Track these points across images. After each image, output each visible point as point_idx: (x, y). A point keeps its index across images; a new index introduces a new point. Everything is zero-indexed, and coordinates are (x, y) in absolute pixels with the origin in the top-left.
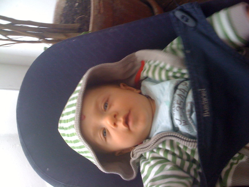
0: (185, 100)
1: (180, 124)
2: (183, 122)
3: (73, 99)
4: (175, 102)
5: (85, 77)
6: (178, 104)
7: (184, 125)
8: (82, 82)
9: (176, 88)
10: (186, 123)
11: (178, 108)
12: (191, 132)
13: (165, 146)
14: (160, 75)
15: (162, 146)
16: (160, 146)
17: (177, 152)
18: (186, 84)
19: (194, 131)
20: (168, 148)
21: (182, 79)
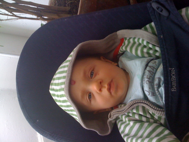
12: (157, 102)
13: (139, 112)
14: (136, 50)
15: (136, 111)
16: (135, 111)
17: (148, 116)
18: (155, 62)
19: (159, 102)
20: (141, 113)
21: (152, 58)
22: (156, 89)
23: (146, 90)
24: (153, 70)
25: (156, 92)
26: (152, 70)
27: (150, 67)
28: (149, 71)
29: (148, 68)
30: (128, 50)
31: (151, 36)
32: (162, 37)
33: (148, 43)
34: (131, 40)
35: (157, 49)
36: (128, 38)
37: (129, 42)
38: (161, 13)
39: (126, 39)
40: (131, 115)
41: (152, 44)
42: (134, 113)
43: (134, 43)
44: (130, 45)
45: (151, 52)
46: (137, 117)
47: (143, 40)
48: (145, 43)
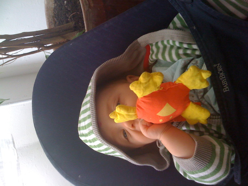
3: (86, 103)
5: (93, 78)
8: (92, 84)
14: (170, 55)
30: (160, 57)
32: (195, 28)
33: (180, 43)
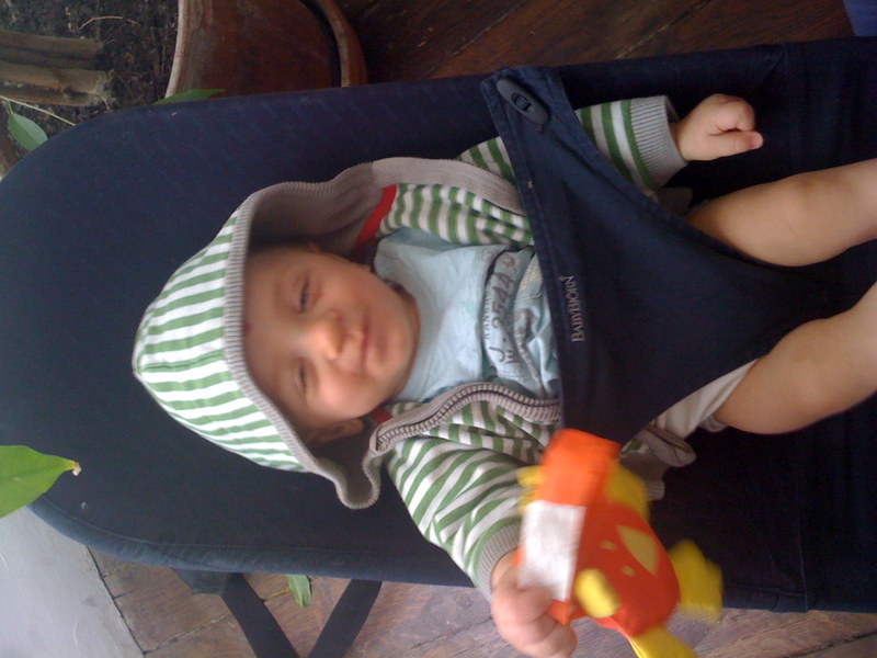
0: (512, 305)
1: (501, 361)
2: (507, 354)
4: (489, 306)
6: (495, 311)
7: (510, 362)
8: (234, 231)
9: (490, 271)
10: (515, 358)
11: (496, 322)
12: (525, 380)
13: (472, 420)
15: (464, 419)
16: (458, 420)
17: (500, 430)
18: (513, 261)
19: (530, 378)
20: (479, 424)
21: (502, 248)
22: (519, 344)
23: (491, 348)
24: (507, 286)
25: (521, 351)
26: (503, 286)
27: (500, 276)
28: (498, 290)
29: (494, 280)
31: (496, 184)
32: (530, 185)
33: (487, 203)
34: (427, 194)
35: (518, 221)
36: (411, 187)
37: (418, 200)
38: (523, 112)
39: (404, 188)
40: (443, 435)
41: (501, 209)
42: (454, 429)
43: (437, 202)
44: (426, 207)
45: (499, 229)
46: (465, 441)
47: (470, 196)
48: (477, 205)
